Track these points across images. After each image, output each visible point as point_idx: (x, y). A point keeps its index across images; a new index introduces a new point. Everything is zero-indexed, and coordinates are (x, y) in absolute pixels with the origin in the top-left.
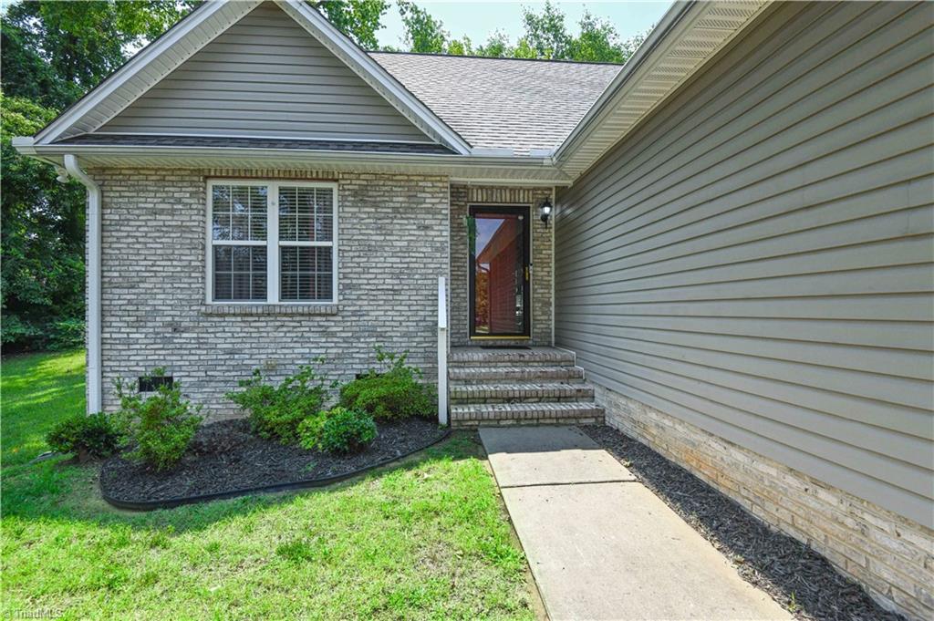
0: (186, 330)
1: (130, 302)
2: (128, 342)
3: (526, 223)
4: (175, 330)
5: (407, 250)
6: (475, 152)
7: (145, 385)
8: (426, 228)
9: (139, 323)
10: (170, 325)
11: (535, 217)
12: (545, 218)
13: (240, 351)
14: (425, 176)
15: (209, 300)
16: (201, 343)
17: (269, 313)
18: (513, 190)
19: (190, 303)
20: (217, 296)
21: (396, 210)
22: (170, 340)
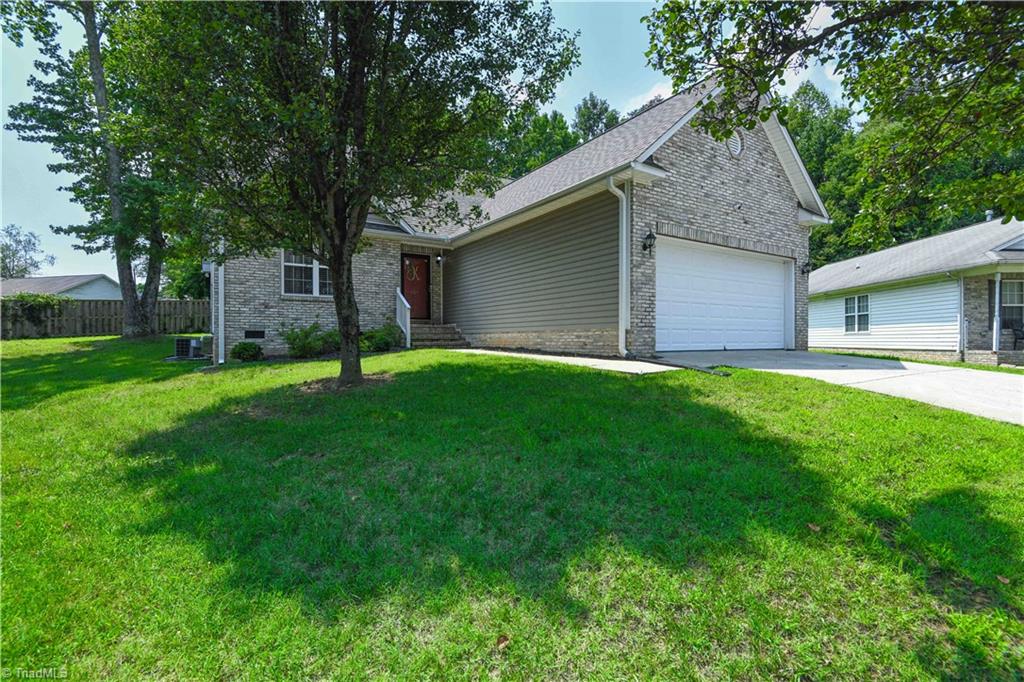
0: (272, 307)
1: (241, 292)
2: (239, 312)
3: (428, 264)
4: (266, 307)
5: (382, 274)
6: (417, 234)
7: (249, 334)
8: (391, 264)
9: (245, 303)
10: (263, 304)
11: (433, 261)
12: (438, 262)
13: (300, 319)
14: (391, 240)
15: (283, 293)
16: (280, 314)
17: (316, 300)
18: (423, 248)
19: (274, 293)
20: (286, 292)
21: (377, 255)
22: (263, 312)
